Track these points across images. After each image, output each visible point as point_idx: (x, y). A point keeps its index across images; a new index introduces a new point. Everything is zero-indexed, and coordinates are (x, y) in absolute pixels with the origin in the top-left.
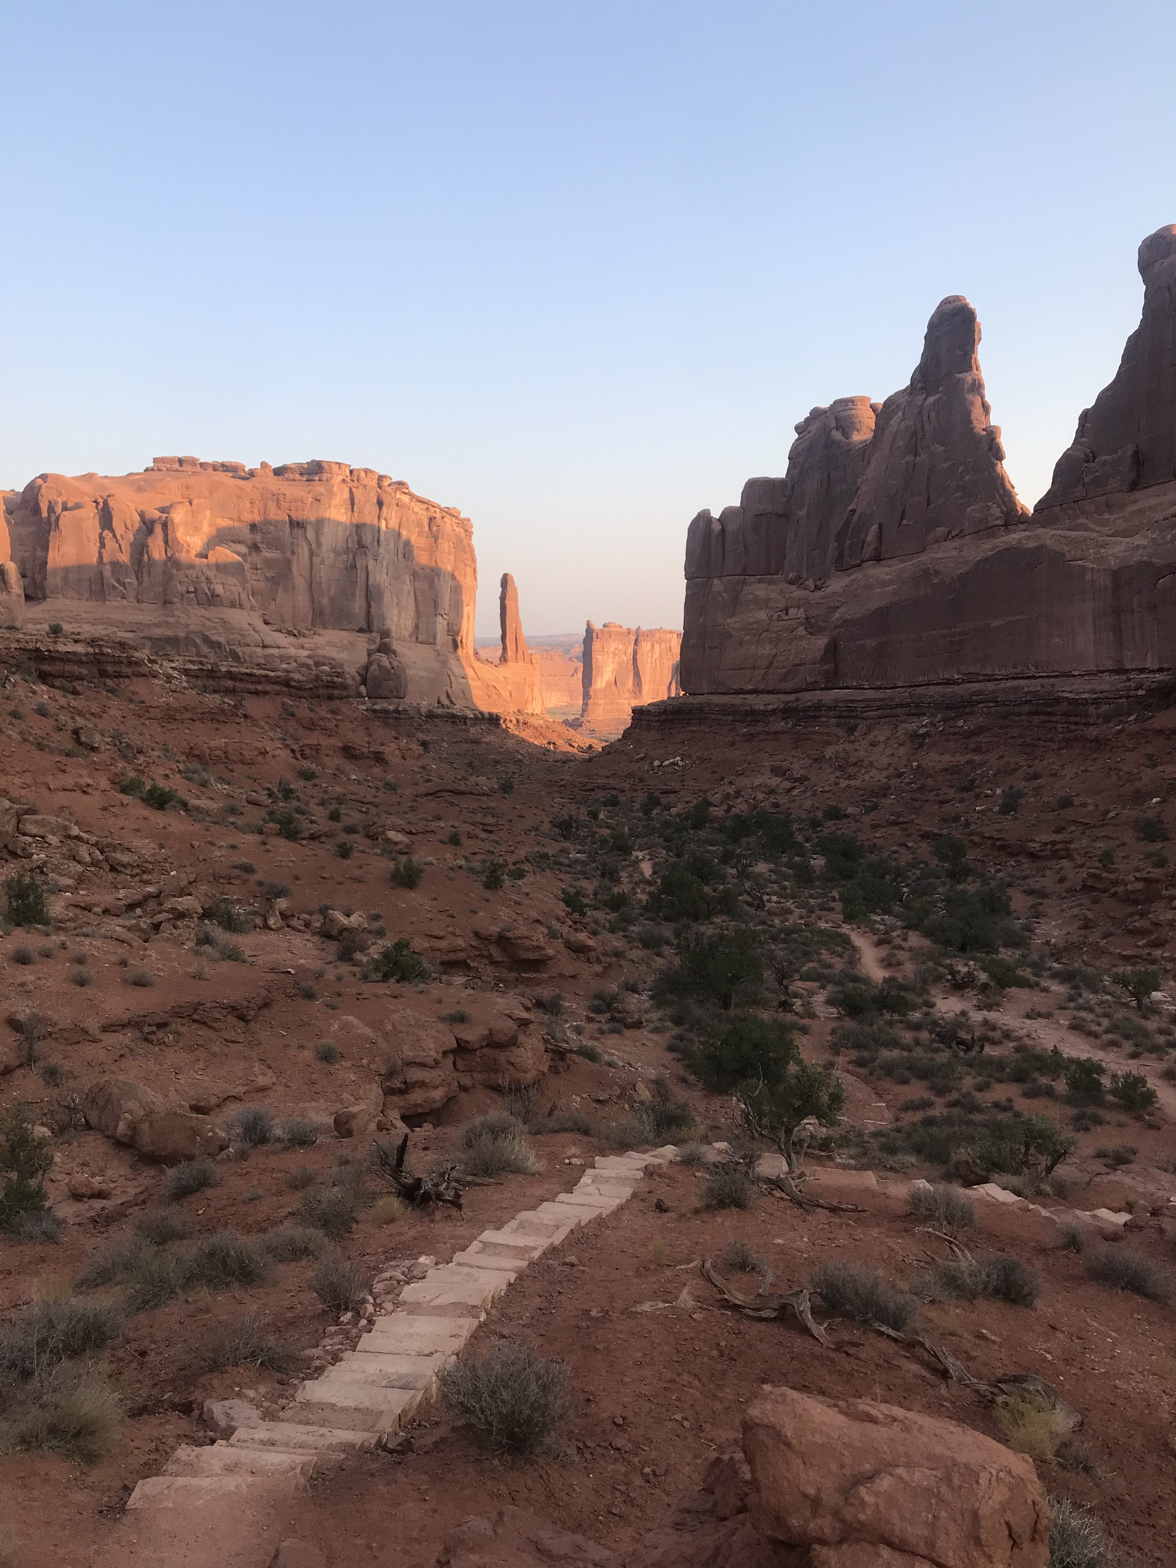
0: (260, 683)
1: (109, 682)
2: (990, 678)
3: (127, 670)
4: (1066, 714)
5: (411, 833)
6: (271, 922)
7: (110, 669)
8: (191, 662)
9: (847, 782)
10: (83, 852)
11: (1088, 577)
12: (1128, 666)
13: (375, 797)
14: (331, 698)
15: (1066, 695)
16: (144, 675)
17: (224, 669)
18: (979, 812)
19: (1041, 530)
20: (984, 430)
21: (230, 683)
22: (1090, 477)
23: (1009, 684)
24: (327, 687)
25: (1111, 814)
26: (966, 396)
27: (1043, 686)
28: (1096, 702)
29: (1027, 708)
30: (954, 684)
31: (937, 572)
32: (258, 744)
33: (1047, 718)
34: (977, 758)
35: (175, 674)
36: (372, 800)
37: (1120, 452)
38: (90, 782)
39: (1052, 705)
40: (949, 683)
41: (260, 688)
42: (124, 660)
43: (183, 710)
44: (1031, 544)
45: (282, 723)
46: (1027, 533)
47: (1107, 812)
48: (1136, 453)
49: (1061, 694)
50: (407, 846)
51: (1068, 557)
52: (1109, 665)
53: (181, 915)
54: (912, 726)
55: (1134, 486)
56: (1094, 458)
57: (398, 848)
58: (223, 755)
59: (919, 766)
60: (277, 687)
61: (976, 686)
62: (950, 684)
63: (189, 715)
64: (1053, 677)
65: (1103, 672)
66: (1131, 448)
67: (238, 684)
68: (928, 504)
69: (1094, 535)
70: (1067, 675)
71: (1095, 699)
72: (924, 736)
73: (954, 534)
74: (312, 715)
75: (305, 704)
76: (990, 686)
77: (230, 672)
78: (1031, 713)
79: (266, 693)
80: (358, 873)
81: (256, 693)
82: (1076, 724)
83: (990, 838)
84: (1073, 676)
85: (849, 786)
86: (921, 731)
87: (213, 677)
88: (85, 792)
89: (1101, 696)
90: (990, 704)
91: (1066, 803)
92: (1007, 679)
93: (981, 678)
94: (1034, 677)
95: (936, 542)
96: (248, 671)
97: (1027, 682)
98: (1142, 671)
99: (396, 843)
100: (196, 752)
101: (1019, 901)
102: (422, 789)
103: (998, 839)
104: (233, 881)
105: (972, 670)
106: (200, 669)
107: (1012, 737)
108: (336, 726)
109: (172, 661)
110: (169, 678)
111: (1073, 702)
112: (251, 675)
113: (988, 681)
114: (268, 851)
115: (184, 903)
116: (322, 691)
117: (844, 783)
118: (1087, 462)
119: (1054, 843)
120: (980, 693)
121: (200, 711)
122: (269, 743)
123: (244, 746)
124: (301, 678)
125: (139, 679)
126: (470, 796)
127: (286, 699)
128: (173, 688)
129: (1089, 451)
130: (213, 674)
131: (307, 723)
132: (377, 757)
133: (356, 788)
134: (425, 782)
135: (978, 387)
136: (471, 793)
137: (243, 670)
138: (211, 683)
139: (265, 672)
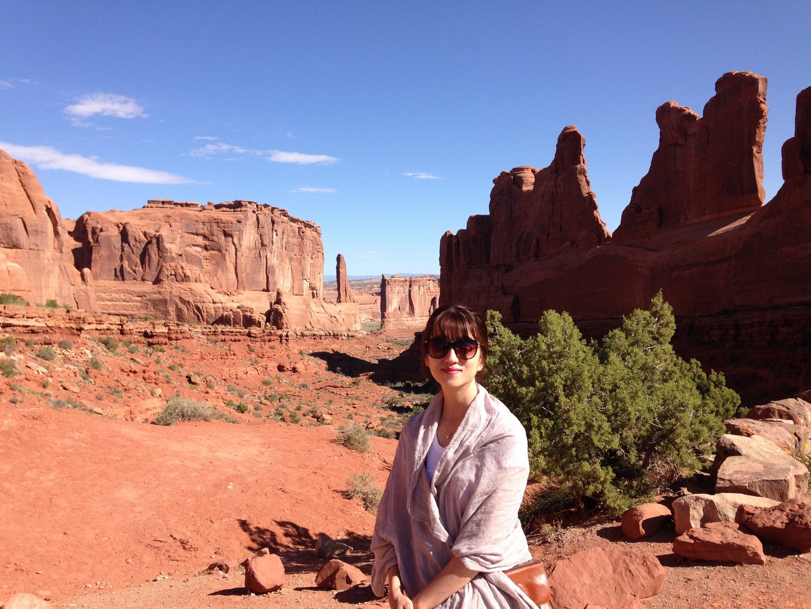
0: (236, 335)
1: (174, 342)
3: (180, 336)
5: (331, 414)
7: (173, 336)
13: (299, 392)
14: (269, 341)
16: (187, 338)
19: (616, 245)
20: (587, 193)
21: (223, 337)
22: (639, 220)
24: (268, 335)
26: (579, 176)
31: (566, 265)
32: (244, 369)
35: (200, 335)
36: (299, 394)
37: (652, 209)
41: (236, 338)
42: (179, 331)
44: (612, 253)
45: (248, 355)
46: (609, 247)
48: (660, 209)
50: (332, 421)
55: (660, 225)
56: (641, 210)
66: (657, 207)
67: (227, 338)
68: (561, 230)
69: (641, 249)
74: (262, 350)
75: (258, 344)
79: (240, 341)
81: (235, 341)
95: (566, 249)
100: (224, 378)
102: (318, 385)
108: (274, 355)
110: (199, 338)
112: (232, 332)
116: (267, 338)
118: (637, 212)
122: (248, 368)
123: (237, 370)
124: (256, 332)
125: (186, 340)
126: (341, 388)
127: (249, 343)
128: (202, 344)
129: (637, 207)
130: (215, 333)
131: (260, 355)
132: (294, 370)
133: (290, 389)
134: (319, 382)
135: (583, 172)
136: (342, 387)
137: (228, 330)
138: (214, 338)
139: (238, 330)
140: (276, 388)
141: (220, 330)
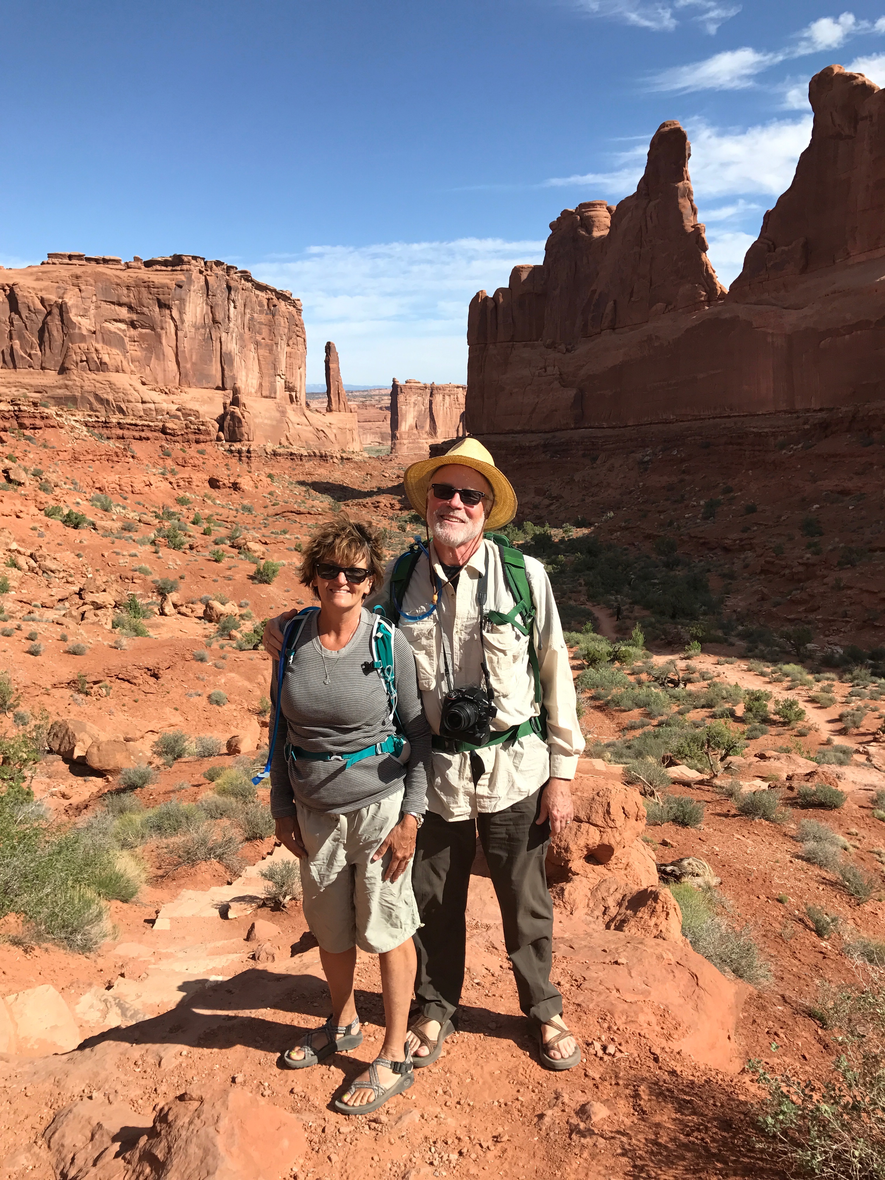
0: (143, 431)
1: (28, 433)
2: (697, 418)
3: (38, 422)
4: (752, 444)
5: (266, 543)
6: (167, 610)
7: (27, 422)
8: (90, 416)
9: (591, 499)
10: (22, 561)
11: (770, 339)
12: (798, 406)
13: (235, 517)
14: (197, 442)
15: (752, 429)
16: (53, 427)
18: (688, 518)
19: (735, 305)
20: (692, 227)
21: (120, 432)
22: (772, 263)
23: (711, 422)
24: (195, 433)
25: (783, 518)
26: (681, 200)
27: (735, 423)
28: (774, 434)
29: (723, 440)
30: (670, 423)
31: (657, 338)
32: (146, 479)
33: (738, 447)
34: (687, 477)
35: (77, 425)
36: (234, 519)
37: (794, 244)
38: (22, 509)
39: (742, 438)
40: (666, 422)
41: (143, 434)
42: (38, 415)
43: (85, 453)
44: (727, 316)
45: (161, 461)
46: (724, 306)
47: (780, 517)
48: (806, 245)
49: (748, 429)
50: (264, 553)
51: (755, 325)
52: (783, 406)
53: (98, 607)
54: (638, 456)
55: (804, 270)
56: (775, 249)
57: (256, 554)
58: (118, 487)
59: (644, 485)
60: (156, 434)
61: (687, 424)
63: (91, 457)
64: (743, 416)
65: (780, 412)
66: (802, 241)
67: (126, 433)
68: (651, 285)
69: (774, 308)
70: (753, 415)
71: (773, 432)
72: (648, 462)
73: (670, 308)
74: (183, 455)
75: (178, 446)
76: (697, 424)
77: (119, 423)
78: (726, 444)
79: (148, 439)
80: (229, 573)
81: (140, 439)
82: (759, 451)
83: (695, 537)
84: (758, 415)
85: (593, 502)
86: (646, 459)
87: (107, 427)
88: (18, 517)
89: (777, 430)
90: (697, 437)
91: (751, 510)
92: (709, 419)
93: (690, 418)
94: (729, 417)
95: (656, 314)
96: (133, 422)
97: (724, 420)
98: (808, 410)
99: (255, 551)
100: (97, 485)
101: (714, 582)
102: (271, 510)
103: (701, 538)
104: (135, 581)
105: (683, 412)
106: (96, 421)
107: (713, 462)
108: (204, 463)
109: (75, 415)
110: (73, 428)
111: (757, 435)
112: (136, 425)
113: (695, 420)
114: (159, 558)
115: (100, 598)
116: (192, 437)
117: (588, 500)
118: (769, 251)
119: (741, 540)
120: (689, 429)
121: (98, 454)
122: (153, 477)
123: (133, 480)
124: (175, 427)
125: (50, 430)
126: (308, 515)
127: (164, 443)
128: (77, 436)
129: (770, 243)
130: (106, 424)
131: (180, 461)
132: (235, 486)
133: (221, 511)
134: (273, 505)
135: (688, 193)
136: (309, 513)
137: (129, 421)
138: (105, 432)
139: (146, 423)
140: (196, 509)
141: (114, 421)
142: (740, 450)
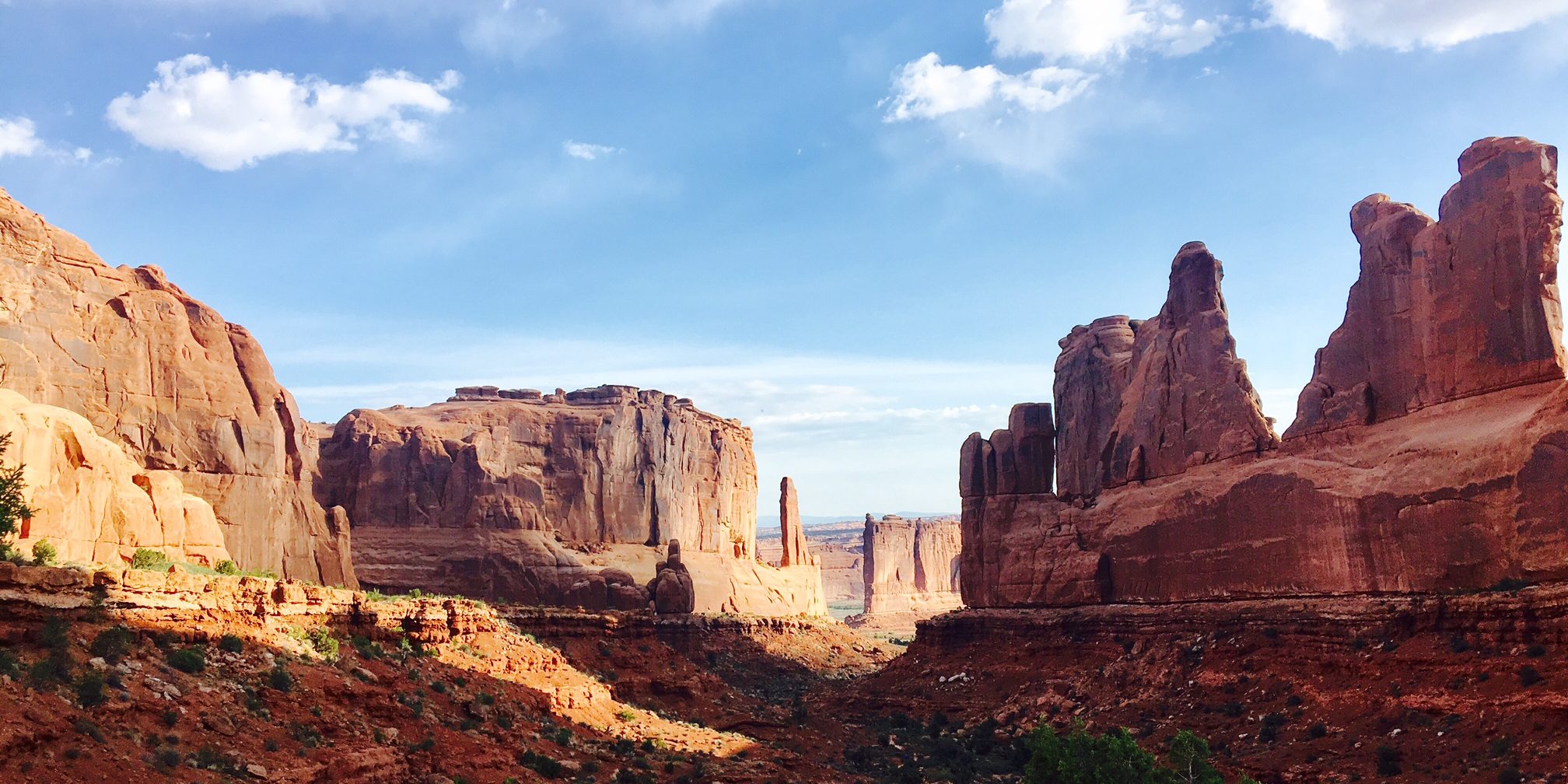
2: (1257, 597)
4: (1328, 634)
12: (1381, 588)
15: (1327, 616)
17: (548, 615)
18: (1242, 740)
19: (1290, 458)
20: (1231, 363)
23: (1276, 602)
25: (1356, 745)
26: (1214, 331)
27: (1305, 606)
28: (1354, 623)
29: (1293, 628)
30: (1224, 601)
31: (1198, 494)
33: (1312, 637)
34: (1250, 675)
37: (1354, 389)
39: (1316, 625)
40: (1219, 599)
41: (579, 630)
42: (471, 618)
46: (1277, 461)
48: (1369, 391)
49: (1322, 616)
52: (1366, 587)
54: (1186, 643)
56: (1332, 393)
59: (1195, 683)
60: (593, 629)
61: (1244, 604)
62: (1220, 601)
64: (1316, 597)
65: (1360, 593)
66: (1363, 386)
67: (561, 630)
68: (1185, 429)
69: (1338, 465)
70: (1328, 595)
71: (1353, 620)
72: (1198, 653)
73: (1211, 458)
76: (1258, 604)
77: (552, 618)
78: (1296, 632)
81: (576, 635)
82: (1340, 644)
84: (1334, 596)
85: (1128, 705)
86: (1195, 649)
87: (540, 624)
89: (1359, 618)
90: (1259, 622)
91: (1318, 732)
92: (1273, 598)
93: (1248, 596)
94: (1297, 597)
95: (1195, 464)
96: (569, 615)
97: (1293, 601)
98: (1396, 594)
103: (1255, 769)
105: (1239, 588)
106: (529, 618)
107: (1282, 656)
109: (506, 612)
111: (1333, 622)
113: (1255, 599)
117: (1124, 702)
118: (1326, 396)
119: (1304, 773)
120: (1248, 610)
125: (483, 634)
126: (768, 728)
127: (601, 640)
129: (1326, 386)
130: (540, 621)
131: (620, 662)
132: (682, 691)
135: (1223, 323)
136: (770, 725)
139: (582, 616)
142: (1315, 641)
